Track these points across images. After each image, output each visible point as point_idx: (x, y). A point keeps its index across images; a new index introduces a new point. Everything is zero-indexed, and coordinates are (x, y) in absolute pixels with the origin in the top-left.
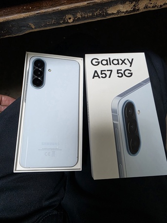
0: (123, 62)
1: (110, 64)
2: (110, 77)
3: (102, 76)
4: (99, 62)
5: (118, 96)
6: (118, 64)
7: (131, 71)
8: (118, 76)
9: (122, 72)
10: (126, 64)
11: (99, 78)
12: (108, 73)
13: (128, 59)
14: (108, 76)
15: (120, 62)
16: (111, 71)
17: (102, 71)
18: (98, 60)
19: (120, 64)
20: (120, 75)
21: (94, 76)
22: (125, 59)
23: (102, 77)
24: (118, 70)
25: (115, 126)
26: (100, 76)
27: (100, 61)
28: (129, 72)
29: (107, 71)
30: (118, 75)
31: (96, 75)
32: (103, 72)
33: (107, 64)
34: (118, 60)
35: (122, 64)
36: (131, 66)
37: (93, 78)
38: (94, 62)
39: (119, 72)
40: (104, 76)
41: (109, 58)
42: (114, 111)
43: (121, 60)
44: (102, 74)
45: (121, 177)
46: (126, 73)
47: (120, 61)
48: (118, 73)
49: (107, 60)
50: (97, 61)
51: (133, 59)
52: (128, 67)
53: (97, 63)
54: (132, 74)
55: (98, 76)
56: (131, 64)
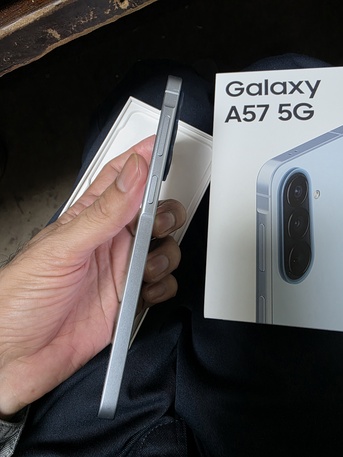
0: (296, 87)
1: (266, 93)
2: (261, 119)
3: (244, 116)
4: (242, 90)
5: (275, 159)
6: (284, 92)
7: (310, 106)
8: (281, 118)
9: (291, 109)
10: (301, 92)
11: (239, 120)
12: (259, 112)
13: (307, 82)
14: (258, 117)
15: (290, 88)
16: (267, 107)
17: (246, 107)
18: (241, 84)
19: (288, 92)
20: (285, 115)
21: (229, 117)
22: (300, 83)
23: (245, 119)
24: (281, 106)
25: (260, 218)
26: (242, 116)
27: (245, 86)
28: (307, 109)
29: (258, 106)
30: (280, 115)
31: (233, 114)
32: (248, 110)
33: (260, 93)
34: (284, 84)
35: (292, 92)
36: (312, 96)
37: (227, 121)
38: (232, 90)
39: (284, 108)
40: (249, 116)
41: (266, 81)
42: (262, 190)
43: (291, 83)
44: (245, 113)
45: (260, 322)
46: (300, 112)
47: (288, 85)
48: (281, 111)
49: (260, 86)
50: (238, 86)
51: (318, 82)
52: (305, 98)
53: (239, 91)
54: (312, 113)
55: (237, 117)
56: (314, 91)
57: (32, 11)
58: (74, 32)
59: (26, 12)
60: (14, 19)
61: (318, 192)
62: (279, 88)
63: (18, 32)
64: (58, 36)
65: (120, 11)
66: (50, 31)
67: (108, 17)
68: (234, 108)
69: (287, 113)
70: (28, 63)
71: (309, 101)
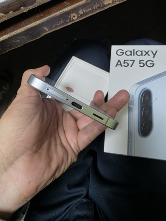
0: (147, 53)
1: (134, 55)
2: (131, 66)
4: (123, 53)
5: (137, 83)
6: (142, 55)
7: (153, 62)
8: (140, 66)
9: (145, 62)
10: (149, 55)
11: (122, 66)
12: (130, 63)
13: (152, 51)
14: (130, 65)
16: (134, 61)
17: (125, 61)
18: (123, 50)
20: (142, 65)
21: (117, 65)
22: (149, 51)
23: (124, 66)
24: (140, 61)
25: (130, 109)
26: (123, 64)
28: (151, 62)
29: (130, 60)
30: (140, 65)
31: (119, 63)
33: (131, 55)
34: (142, 52)
35: (145, 55)
36: (154, 57)
37: (116, 66)
38: (119, 53)
40: (126, 65)
41: (134, 50)
43: (145, 51)
44: (124, 63)
45: (129, 155)
46: (148, 63)
47: (143, 52)
48: (140, 63)
49: (131, 52)
50: (121, 51)
51: (157, 51)
52: (151, 58)
54: (154, 64)
55: (121, 65)
56: (154, 55)
57: (38, 20)
58: (54, 28)
59: (36, 21)
60: (30, 23)
61: (156, 98)
62: (139, 53)
63: (32, 28)
64: (47, 30)
65: (73, 20)
66: (44, 28)
67: (68, 23)
68: (119, 61)
69: (143, 64)
70: (34, 40)
71: (153, 59)
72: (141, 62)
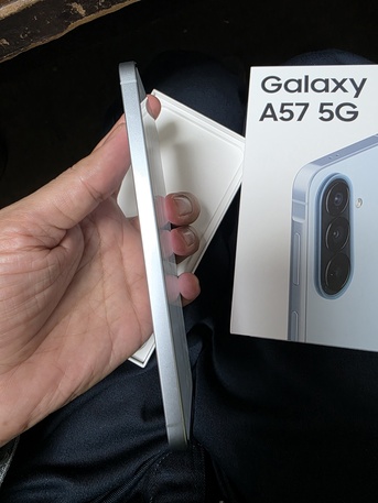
0: (339, 85)
1: (306, 91)
2: (300, 119)
3: (281, 115)
4: (280, 86)
5: (314, 163)
6: (326, 89)
7: (354, 107)
8: (322, 118)
9: (333, 109)
10: (345, 91)
11: (276, 119)
12: (297, 111)
13: (352, 80)
14: (296, 116)
15: (332, 85)
16: (307, 105)
17: (283, 105)
18: (279, 79)
19: (331, 88)
20: (326, 115)
21: (264, 116)
22: (344, 80)
23: (282, 118)
24: (322, 105)
25: (295, 228)
26: (278, 115)
27: (283, 82)
28: (351, 109)
29: (297, 104)
30: (321, 115)
31: (268, 113)
32: (286, 108)
33: (299, 90)
34: (326, 81)
35: (334, 91)
36: (356, 96)
37: (262, 119)
38: (268, 85)
40: (287, 115)
41: (307, 77)
42: (298, 196)
43: (334, 80)
44: (282, 111)
45: (292, 340)
46: (343, 112)
47: (331, 82)
48: (322, 111)
49: (299, 82)
50: (275, 81)
51: (364, 80)
52: (349, 97)
53: (276, 87)
54: (356, 114)
55: (274, 116)
56: (359, 90)
58: (100, 8)
61: (360, 200)
62: (320, 86)
64: (82, 12)
66: (74, 5)
68: (269, 106)
69: (328, 113)
71: (354, 101)
72: (325, 108)
